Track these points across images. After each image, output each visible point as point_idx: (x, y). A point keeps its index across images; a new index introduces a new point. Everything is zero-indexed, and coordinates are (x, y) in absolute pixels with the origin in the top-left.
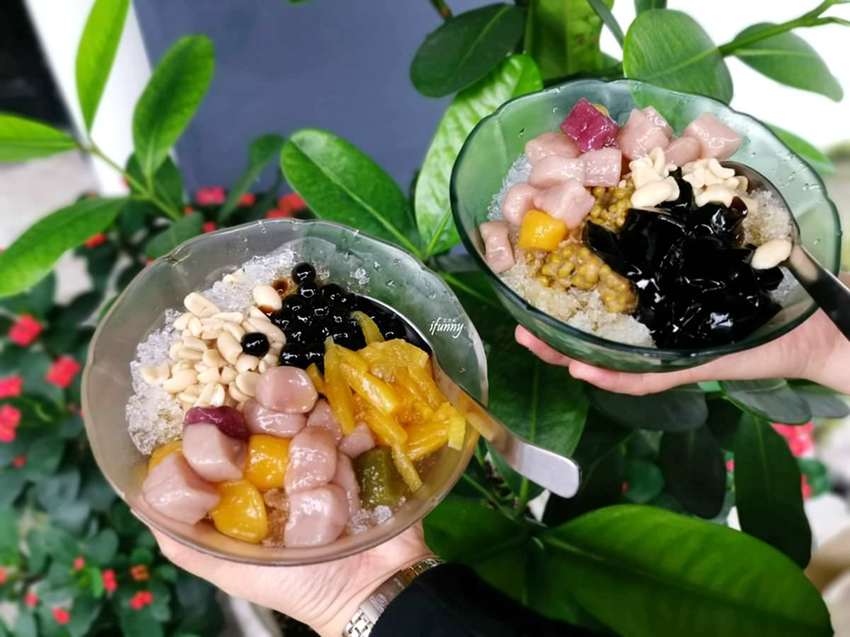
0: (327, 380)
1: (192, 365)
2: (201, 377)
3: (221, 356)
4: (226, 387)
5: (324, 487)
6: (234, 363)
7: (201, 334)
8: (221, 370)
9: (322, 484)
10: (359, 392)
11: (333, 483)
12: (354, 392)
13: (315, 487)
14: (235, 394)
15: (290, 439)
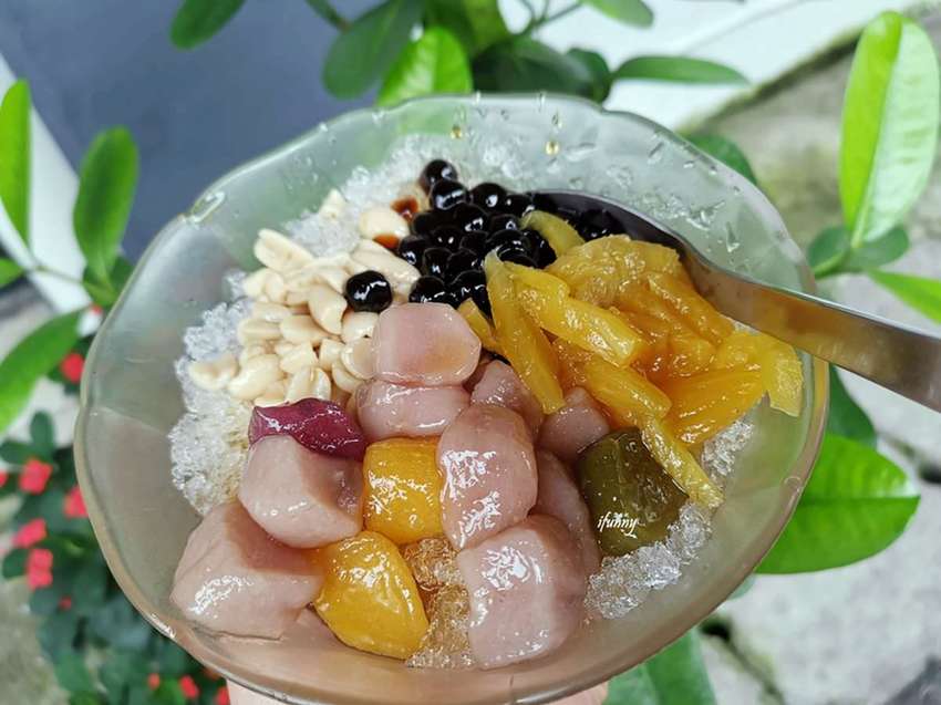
0: (498, 324)
1: (271, 346)
2: (286, 365)
3: (317, 326)
4: (329, 373)
5: (519, 524)
6: (338, 333)
7: (286, 298)
8: (316, 349)
9: (516, 519)
10: (561, 335)
11: (539, 513)
12: (551, 338)
13: (503, 529)
14: (342, 380)
15: (434, 437)
